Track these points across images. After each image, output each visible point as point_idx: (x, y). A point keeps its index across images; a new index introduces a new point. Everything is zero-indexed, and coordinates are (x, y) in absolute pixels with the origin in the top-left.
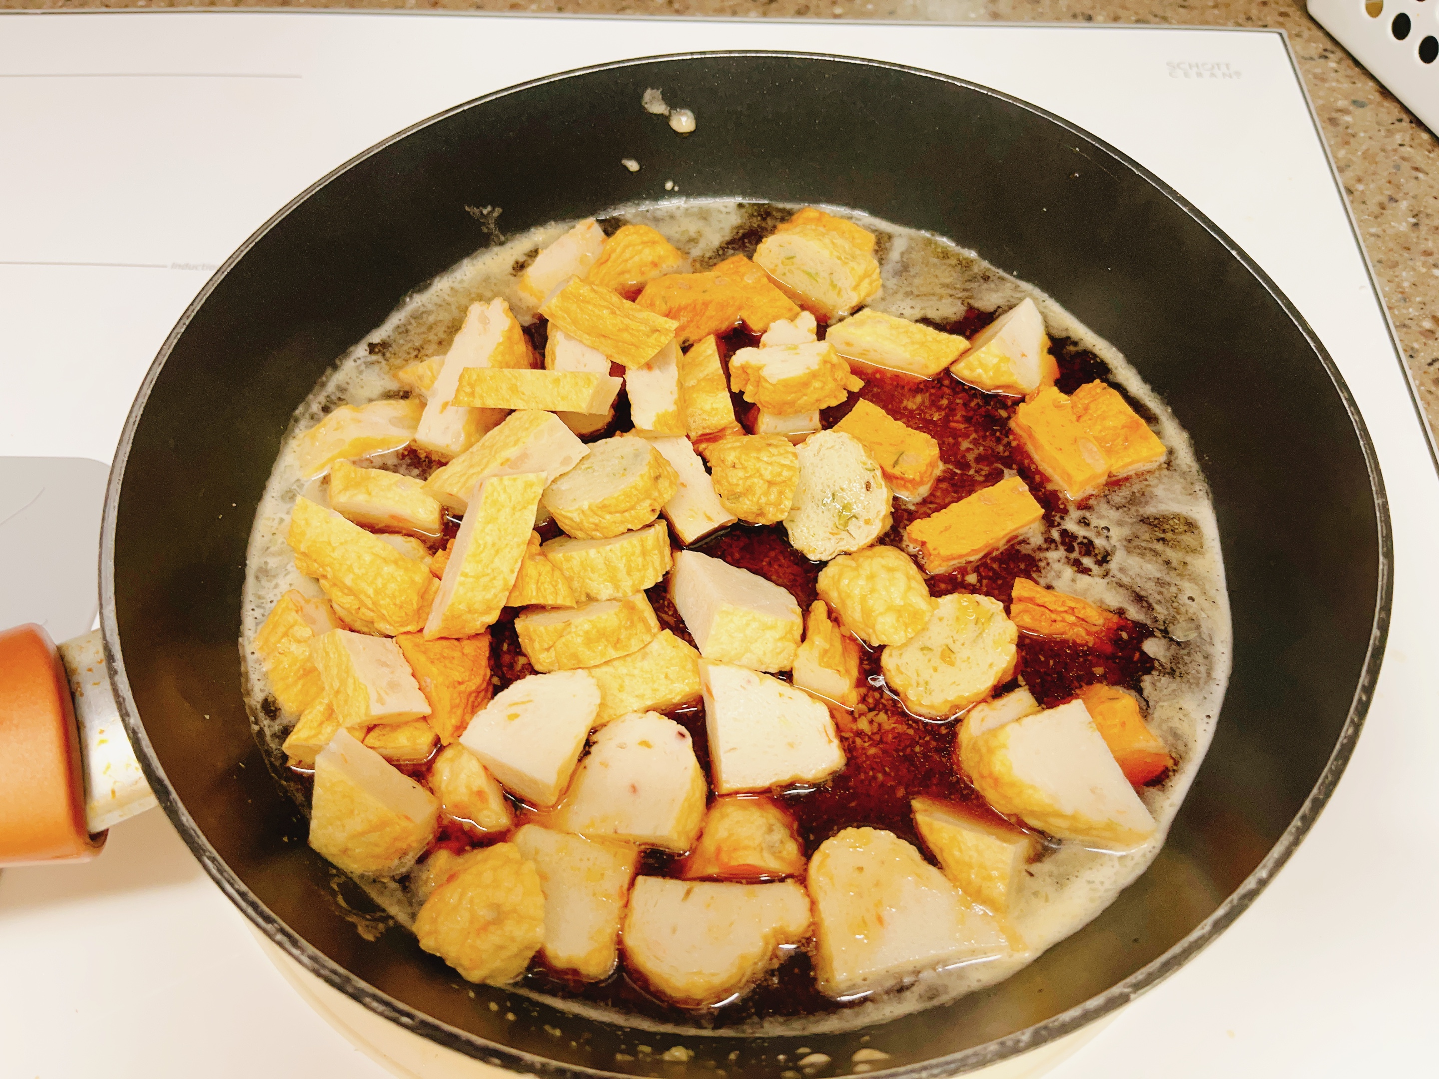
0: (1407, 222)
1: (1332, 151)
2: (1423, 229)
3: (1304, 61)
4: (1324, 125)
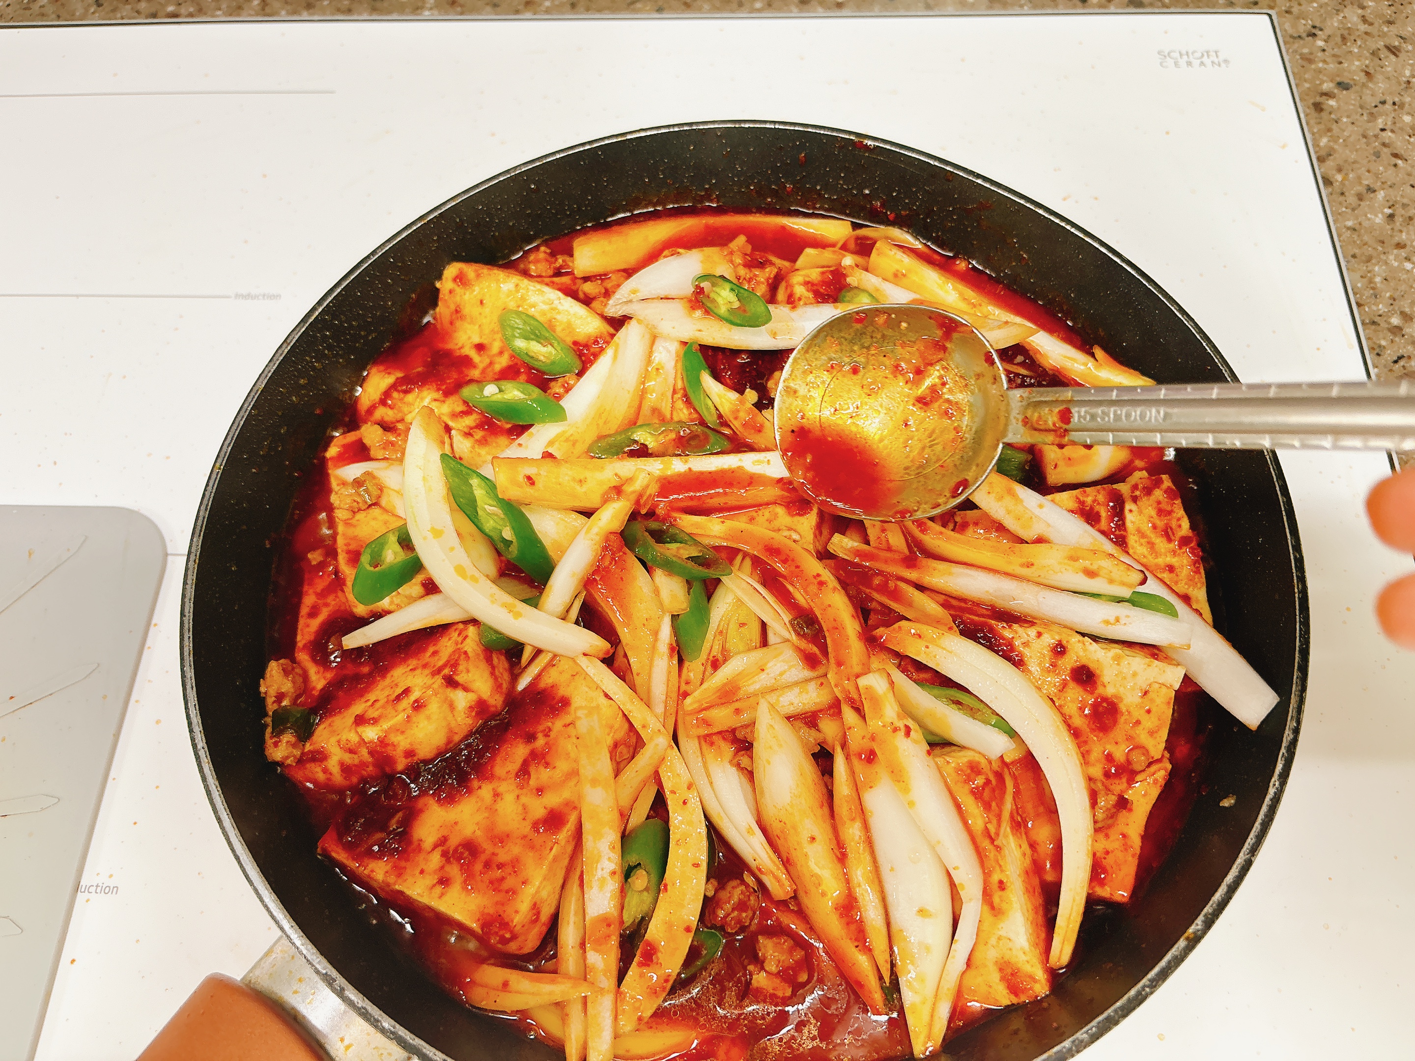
0: (1383, 213)
1: (1313, 141)
2: (1398, 220)
3: (1292, 40)
4: (1308, 111)
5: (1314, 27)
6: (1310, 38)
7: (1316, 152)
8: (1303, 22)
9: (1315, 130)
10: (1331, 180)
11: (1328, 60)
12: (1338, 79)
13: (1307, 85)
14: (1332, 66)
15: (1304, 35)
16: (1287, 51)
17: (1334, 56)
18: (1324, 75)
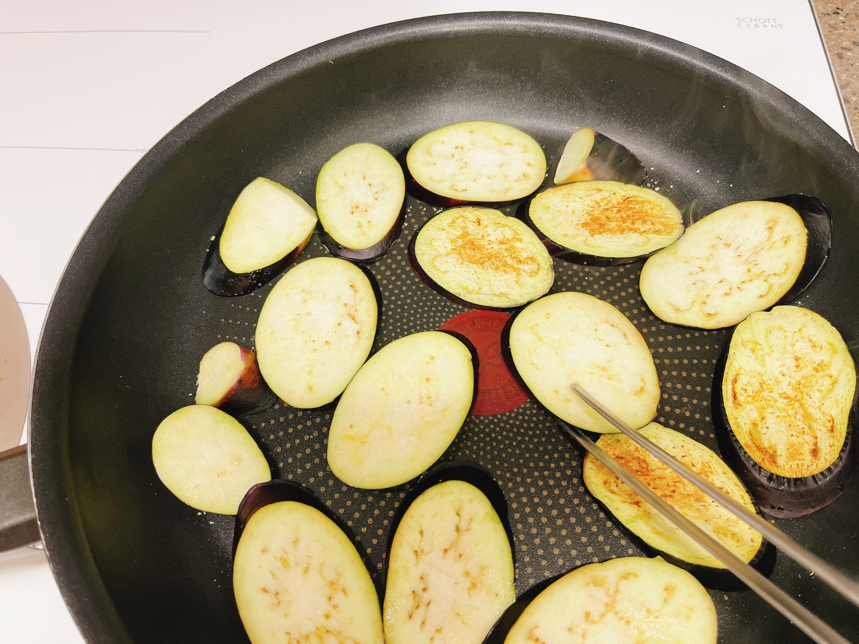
1: (838, 75)
3: (823, 16)
4: (834, 58)
5: (838, 8)
6: (835, 15)
7: (839, 83)
8: (831, 5)
9: (838, 70)
10: (849, 100)
11: (847, 28)
12: (853, 40)
13: (833, 43)
14: (849, 32)
15: (831, 13)
16: (820, 22)
17: (850, 26)
18: (844, 37)
